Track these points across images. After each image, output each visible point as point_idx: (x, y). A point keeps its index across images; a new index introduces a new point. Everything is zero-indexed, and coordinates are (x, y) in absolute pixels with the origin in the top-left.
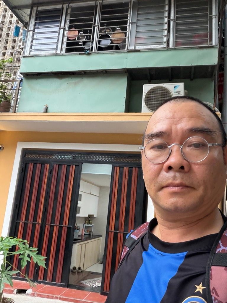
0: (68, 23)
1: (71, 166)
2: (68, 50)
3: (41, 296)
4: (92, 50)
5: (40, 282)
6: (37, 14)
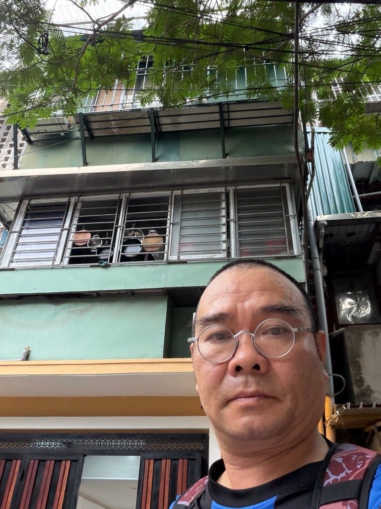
0: (75, 222)
1: (63, 462)
2: (72, 261)
4: (111, 261)
6: (27, 210)
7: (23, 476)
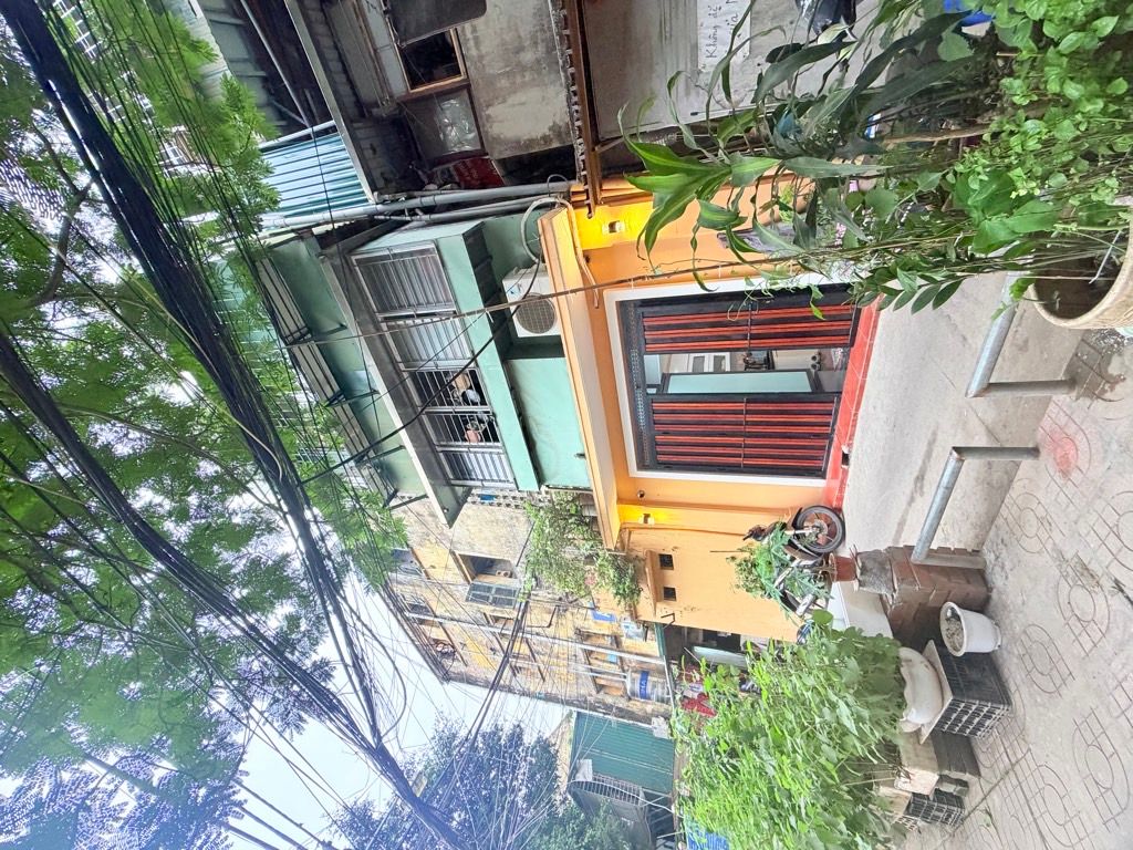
0: (460, 443)
1: (654, 408)
2: (496, 439)
3: (852, 435)
4: (488, 412)
5: (833, 430)
6: (459, 479)
7: (666, 433)
